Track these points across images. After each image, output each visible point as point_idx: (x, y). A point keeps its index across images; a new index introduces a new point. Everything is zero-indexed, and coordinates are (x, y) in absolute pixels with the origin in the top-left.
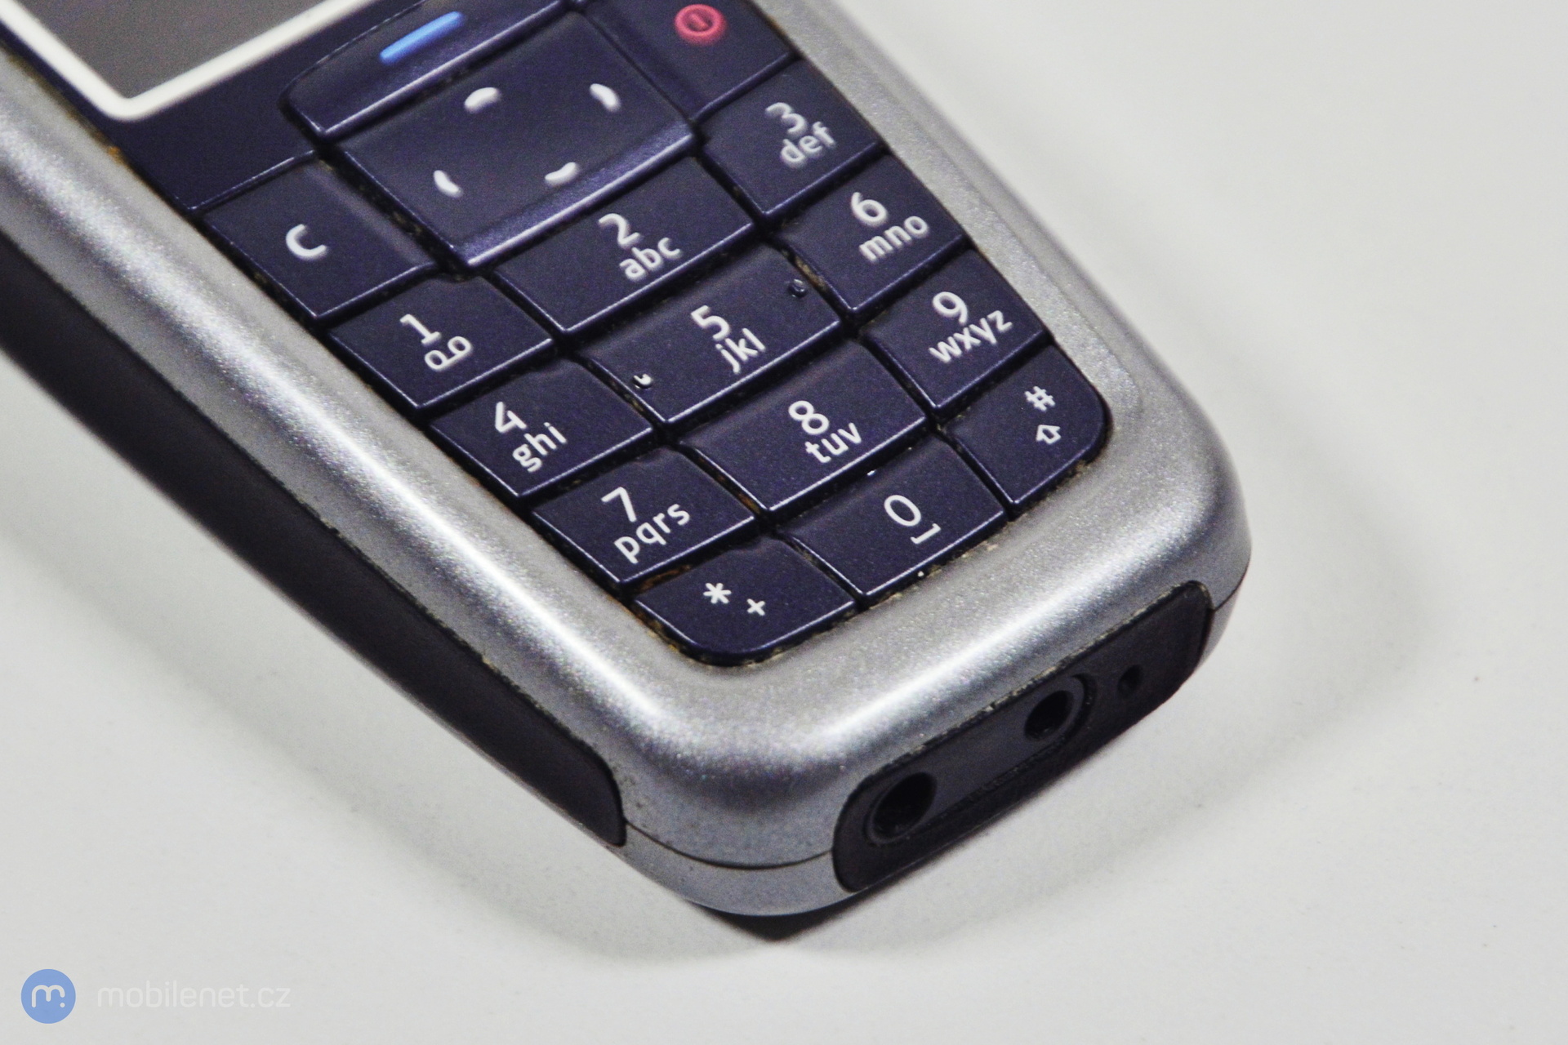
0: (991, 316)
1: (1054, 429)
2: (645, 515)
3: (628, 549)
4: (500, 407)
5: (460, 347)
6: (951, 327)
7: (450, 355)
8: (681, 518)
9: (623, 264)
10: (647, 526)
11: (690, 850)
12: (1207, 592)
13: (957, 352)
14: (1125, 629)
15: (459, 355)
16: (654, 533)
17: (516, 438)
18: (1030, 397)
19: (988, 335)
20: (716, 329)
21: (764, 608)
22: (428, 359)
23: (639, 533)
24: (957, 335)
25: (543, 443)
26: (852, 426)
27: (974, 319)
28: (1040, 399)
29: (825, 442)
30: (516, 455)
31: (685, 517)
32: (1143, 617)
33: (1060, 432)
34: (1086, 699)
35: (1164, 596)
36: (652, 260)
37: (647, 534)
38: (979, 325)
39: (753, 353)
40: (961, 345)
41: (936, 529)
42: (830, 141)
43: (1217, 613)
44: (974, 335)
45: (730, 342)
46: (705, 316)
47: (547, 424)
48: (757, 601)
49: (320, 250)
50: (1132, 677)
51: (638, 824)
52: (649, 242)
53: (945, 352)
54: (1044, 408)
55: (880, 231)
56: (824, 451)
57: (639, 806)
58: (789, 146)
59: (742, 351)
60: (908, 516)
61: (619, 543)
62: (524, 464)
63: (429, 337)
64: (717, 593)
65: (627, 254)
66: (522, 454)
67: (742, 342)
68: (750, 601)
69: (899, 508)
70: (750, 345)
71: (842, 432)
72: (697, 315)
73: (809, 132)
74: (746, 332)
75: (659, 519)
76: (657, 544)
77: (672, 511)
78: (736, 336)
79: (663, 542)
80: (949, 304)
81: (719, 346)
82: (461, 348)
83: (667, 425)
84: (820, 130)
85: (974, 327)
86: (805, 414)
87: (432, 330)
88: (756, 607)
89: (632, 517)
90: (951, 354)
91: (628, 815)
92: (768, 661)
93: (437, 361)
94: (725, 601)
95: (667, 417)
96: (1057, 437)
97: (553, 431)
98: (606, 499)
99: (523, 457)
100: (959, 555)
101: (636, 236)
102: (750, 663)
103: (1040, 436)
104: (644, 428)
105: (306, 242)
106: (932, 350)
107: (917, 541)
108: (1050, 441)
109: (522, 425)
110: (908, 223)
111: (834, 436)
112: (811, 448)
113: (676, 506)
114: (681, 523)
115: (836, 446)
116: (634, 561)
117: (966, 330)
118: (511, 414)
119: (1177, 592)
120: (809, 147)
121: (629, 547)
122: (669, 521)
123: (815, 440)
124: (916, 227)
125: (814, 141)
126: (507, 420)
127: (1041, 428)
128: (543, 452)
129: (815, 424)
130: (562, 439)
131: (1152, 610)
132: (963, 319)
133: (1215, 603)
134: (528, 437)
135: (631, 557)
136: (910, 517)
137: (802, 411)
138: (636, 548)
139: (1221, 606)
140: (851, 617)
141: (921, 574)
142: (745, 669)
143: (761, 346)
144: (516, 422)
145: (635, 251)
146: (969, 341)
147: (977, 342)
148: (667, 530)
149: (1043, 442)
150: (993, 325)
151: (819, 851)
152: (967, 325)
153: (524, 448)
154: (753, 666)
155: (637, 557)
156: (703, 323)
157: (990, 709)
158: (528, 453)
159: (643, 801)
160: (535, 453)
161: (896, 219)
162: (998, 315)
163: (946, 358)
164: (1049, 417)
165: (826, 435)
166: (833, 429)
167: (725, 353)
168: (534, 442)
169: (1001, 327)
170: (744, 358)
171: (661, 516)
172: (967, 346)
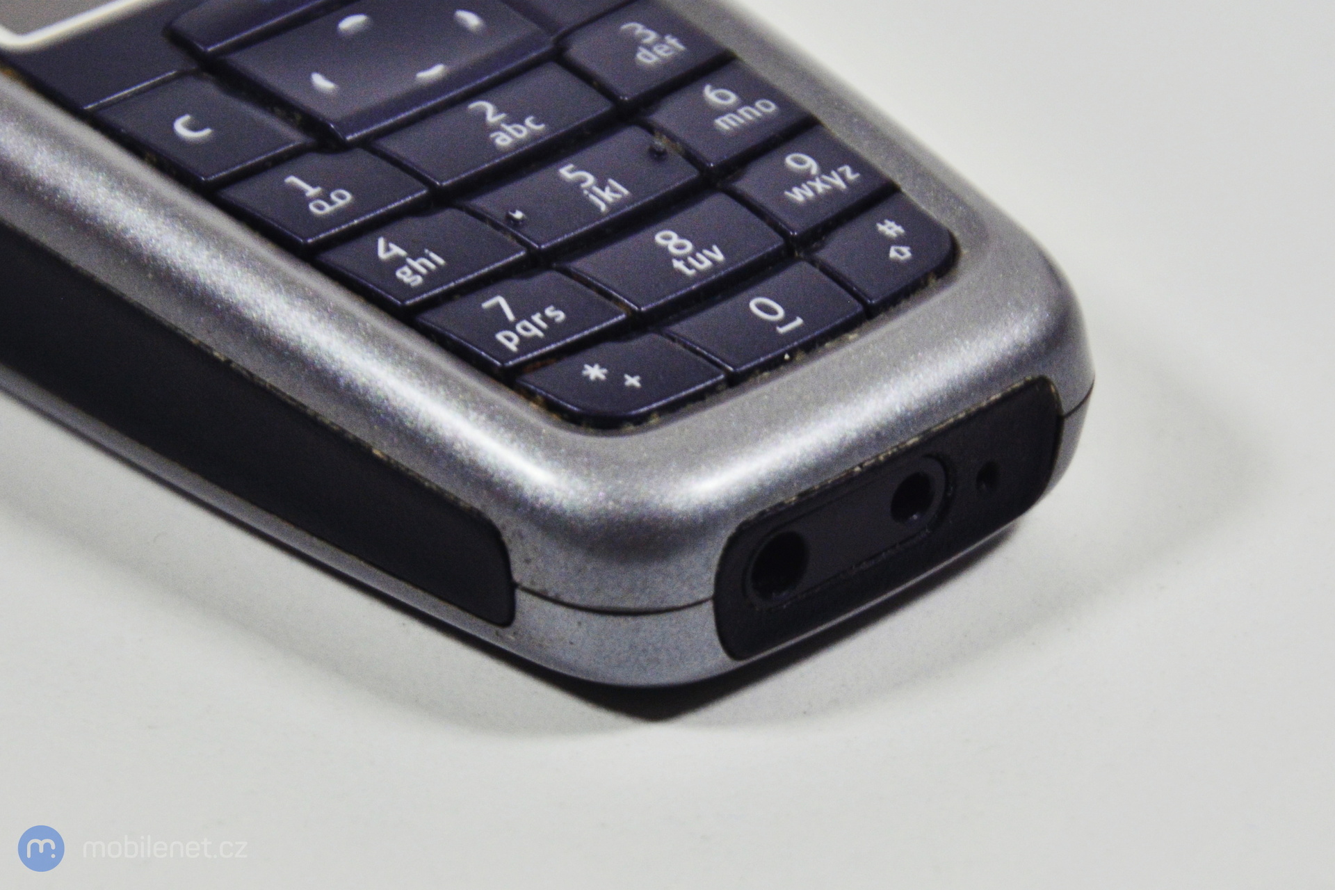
0: (841, 169)
1: (905, 250)
2: (523, 315)
3: (508, 339)
4: (381, 240)
5: (342, 197)
6: (804, 177)
7: (331, 203)
8: (557, 316)
9: (492, 136)
10: (526, 323)
11: (577, 600)
12: (1057, 394)
13: (810, 194)
14: (981, 412)
15: (341, 203)
16: (534, 328)
17: (399, 262)
18: (881, 227)
19: (839, 183)
20: (583, 180)
21: (640, 381)
22: (312, 207)
23: (519, 328)
24: (810, 183)
25: (423, 265)
26: (715, 248)
27: (825, 172)
28: (891, 228)
29: (691, 260)
30: (398, 274)
31: (561, 316)
32: (998, 403)
33: (912, 251)
34: (947, 490)
35: (1017, 385)
36: (520, 132)
37: (526, 329)
38: (830, 176)
39: (619, 196)
40: (814, 189)
41: (799, 321)
42: (681, 47)
43: (1067, 422)
44: (824, 182)
45: (596, 190)
46: (571, 172)
47: (426, 251)
48: (633, 376)
49: (206, 132)
50: (988, 474)
51: (526, 584)
52: (515, 120)
53: (799, 194)
54: (894, 235)
55: (732, 110)
56: (689, 266)
57: (528, 561)
58: (643, 52)
59: (608, 195)
60: (772, 312)
61: (499, 337)
62: (407, 280)
63: (311, 191)
64: (595, 372)
65: (497, 128)
66: (404, 273)
67: (607, 189)
68: (627, 377)
69: (763, 307)
70: (615, 191)
71: (706, 252)
72: (564, 172)
73: (661, 42)
74: (611, 181)
75: (537, 318)
76: (536, 337)
77: (549, 312)
78: (602, 184)
79: (540, 334)
80: (800, 162)
81: (586, 192)
82: (343, 199)
83: (540, 251)
84: (671, 40)
85: (825, 177)
86: (670, 240)
87: (313, 185)
88: (633, 381)
89: (510, 316)
90: (804, 196)
91: (517, 577)
92: (645, 425)
93: (320, 208)
94: (602, 377)
95: (539, 244)
96: (909, 255)
97: (433, 255)
98: (486, 305)
99: (405, 275)
100: (822, 344)
101: (503, 116)
102: (628, 426)
103: (893, 254)
104: (518, 251)
105: (193, 127)
106: (787, 193)
107: (782, 330)
108: (902, 258)
109: (402, 253)
110: (758, 104)
111: (699, 255)
112: (678, 265)
113: (552, 308)
114: (557, 320)
115: (701, 262)
116: (514, 349)
117: (817, 179)
118: (392, 246)
119: (1028, 385)
120: (662, 52)
121: (510, 339)
122: (545, 318)
123: (681, 258)
124: (766, 107)
125: (666, 48)
126: (388, 249)
127: (893, 248)
128: (424, 271)
129: (680, 247)
130: (441, 261)
131: (1006, 398)
132: (814, 172)
133: (1065, 409)
134: (410, 261)
135: (512, 346)
136: (774, 312)
137: (668, 238)
138: (516, 339)
139: (1070, 414)
140: (722, 390)
141: (787, 357)
142: (623, 430)
143: (626, 192)
144: (397, 250)
145: (504, 126)
146: (820, 187)
147: (828, 187)
148: (544, 325)
149: (896, 259)
150: (843, 176)
151: (701, 597)
152: (818, 176)
153: (406, 269)
154: (632, 428)
155: (517, 346)
156: (570, 177)
157: (858, 469)
158: (409, 272)
159: (531, 555)
160: (415, 272)
161: (747, 102)
162: (847, 170)
163: (800, 199)
164: (900, 241)
165: (691, 254)
166: (697, 250)
167: (592, 197)
168: (415, 264)
169: (851, 177)
170: (610, 200)
171: (538, 315)
172: (820, 191)
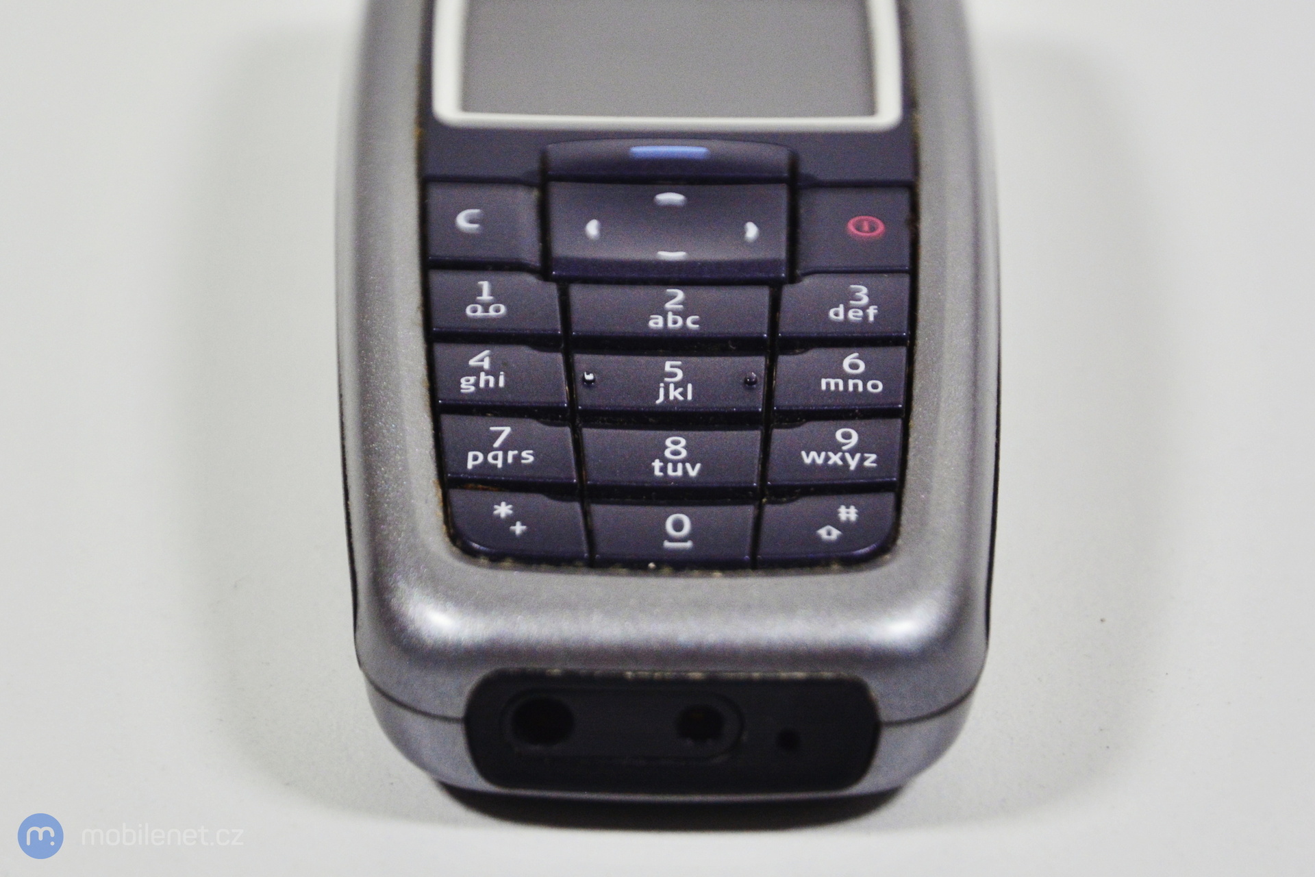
0: (866, 455)
1: (836, 533)
2: (506, 447)
4: (486, 353)
6: (833, 448)
7: (486, 311)
8: (527, 459)
9: (653, 317)
10: (500, 454)
12: (875, 701)
13: (820, 461)
14: (781, 683)
15: (491, 314)
16: (500, 459)
17: (475, 372)
18: (842, 509)
19: (853, 464)
20: (672, 376)
21: (523, 531)
22: (470, 308)
23: (492, 454)
24: (831, 454)
25: (487, 381)
26: (699, 466)
27: (852, 452)
28: (848, 513)
29: (670, 465)
30: (464, 380)
31: (530, 460)
32: (802, 682)
33: (840, 537)
36: (675, 323)
37: (495, 458)
38: (853, 456)
39: (681, 398)
40: (827, 458)
41: (689, 546)
42: (872, 318)
43: (888, 730)
44: (843, 459)
45: (672, 387)
46: (673, 367)
47: (502, 373)
48: (523, 525)
49: (475, 227)
50: (789, 741)
52: (684, 314)
53: (811, 457)
54: (844, 519)
55: (847, 377)
56: (664, 469)
58: (840, 309)
59: (674, 394)
60: (679, 529)
61: (472, 455)
62: (463, 386)
63: (485, 298)
64: (504, 510)
65: (663, 313)
66: (468, 381)
67: (681, 390)
68: (519, 523)
69: (677, 523)
70: (684, 394)
71: (688, 465)
72: (669, 365)
73: (864, 308)
74: (690, 387)
76: (495, 466)
77: (526, 453)
78: (680, 385)
79: (500, 466)
80: (847, 437)
81: (662, 385)
82: (496, 312)
84: (872, 311)
85: (848, 455)
86: (676, 445)
87: (491, 295)
88: (519, 528)
89: (497, 445)
90: (813, 460)
92: (496, 564)
93: (474, 311)
94: (504, 516)
95: (582, 404)
96: (833, 538)
97: (502, 378)
98: (492, 429)
99: (466, 383)
100: (691, 568)
101: (680, 306)
102: (485, 560)
103: (822, 532)
105: (472, 219)
106: (803, 453)
107: (668, 545)
108: (825, 538)
109: (487, 367)
110: (871, 382)
111: (680, 465)
112: (657, 464)
113: (531, 452)
114: (524, 462)
115: (675, 471)
116: (470, 468)
117: (840, 454)
118: (488, 359)
119: (841, 682)
120: (853, 315)
121: (476, 459)
122: (517, 457)
123: (665, 461)
124: (874, 387)
125: (861, 314)
126: (481, 360)
127: (829, 528)
128: (482, 385)
129: (676, 453)
130: (501, 385)
131: (812, 682)
132: (846, 448)
133: (884, 719)
134: (483, 374)
135: (471, 465)
137: (676, 443)
138: (480, 461)
139: (892, 723)
140: (577, 565)
141: (652, 565)
142: (475, 562)
143: (690, 398)
144: (486, 364)
145: (670, 314)
146: (835, 460)
147: (840, 463)
148: (510, 461)
149: (820, 536)
150: (863, 460)
151: (452, 714)
152: (845, 452)
153: (473, 379)
154: (485, 562)
155: (475, 467)
156: (668, 369)
157: (630, 674)
158: (472, 382)
160: (476, 384)
161: (865, 377)
162: (873, 457)
163: (806, 460)
164: (842, 525)
165: (676, 462)
166: (683, 462)
167: (662, 390)
168: (484, 378)
169: (867, 464)
170: (671, 398)
171: (516, 452)
172: (830, 462)
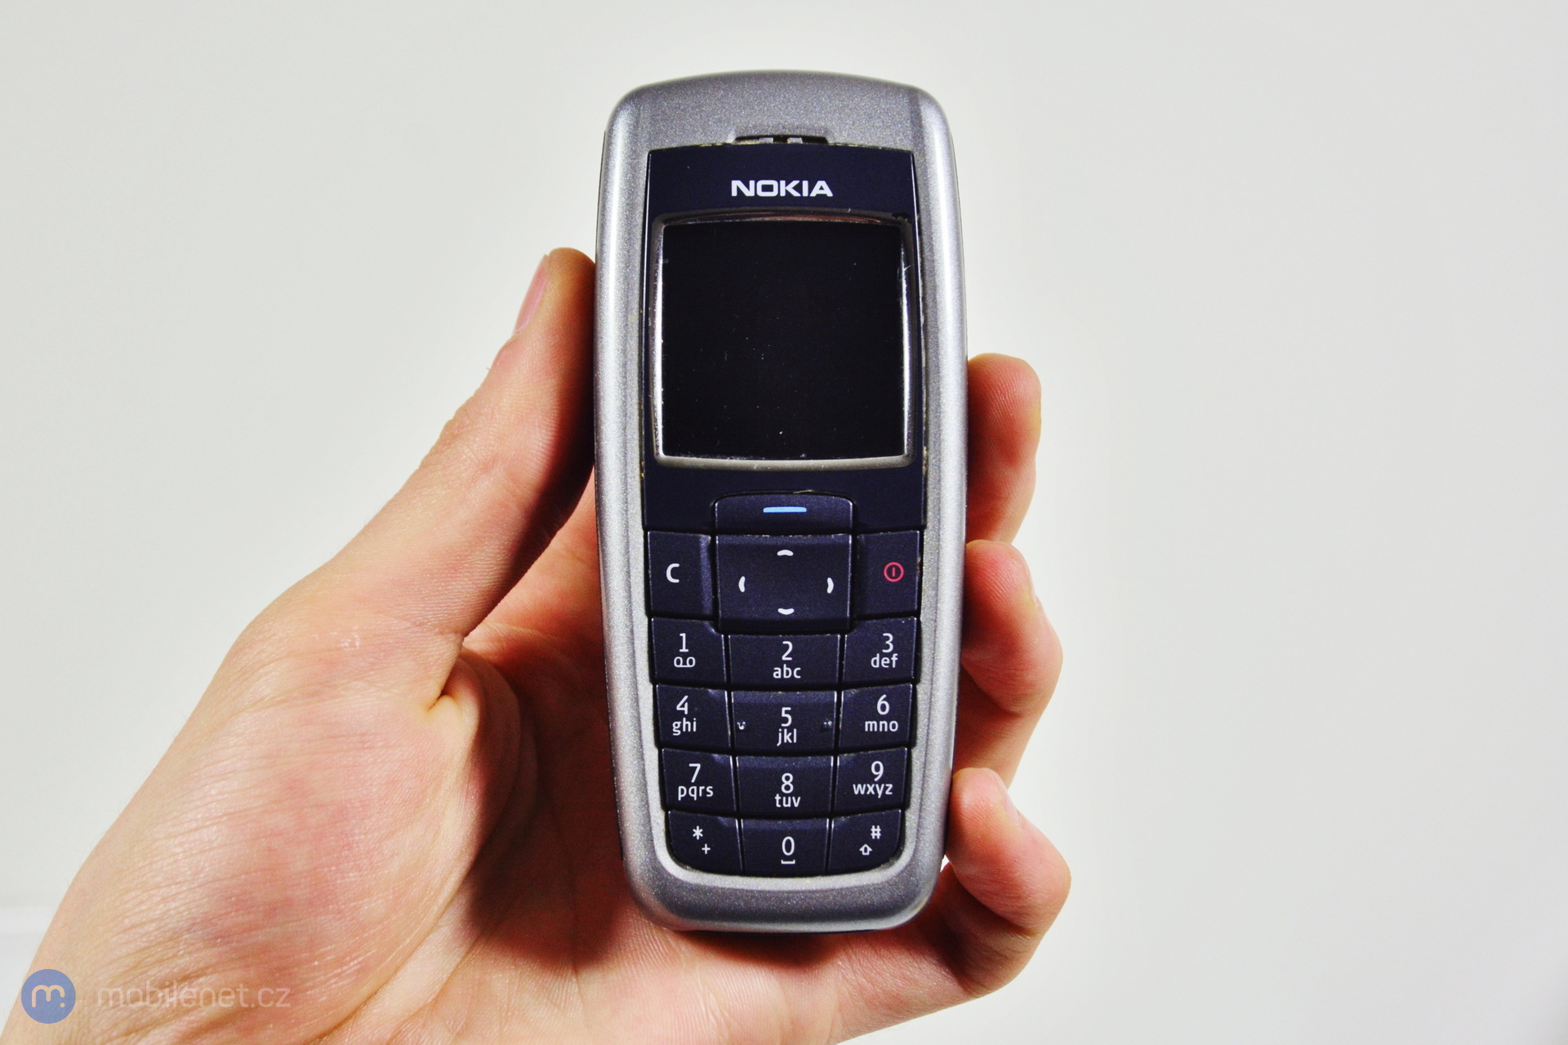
0: (887, 785)
1: (869, 849)
2: (697, 784)
3: (682, 792)
4: (686, 697)
5: (691, 663)
6: (870, 779)
7: (685, 663)
8: (709, 793)
9: (776, 669)
10: (695, 788)
13: (862, 793)
15: (688, 666)
16: (695, 793)
17: (680, 716)
18: (873, 828)
19: (880, 793)
20: (786, 720)
21: (708, 851)
22: (676, 659)
23: (691, 789)
24: (868, 785)
25: (687, 725)
26: (799, 798)
27: (880, 783)
28: (876, 832)
29: (784, 798)
30: (674, 724)
31: (711, 794)
33: (870, 853)
36: (787, 674)
37: (692, 792)
38: (880, 787)
39: (790, 741)
40: (867, 789)
41: (794, 862)
42: (894, 666)
44: (875, 789)
45: (785, 730)
46: (787, 712)
47: (694, 719)
48: (708, 847)
49: (677, 581)
52: (791, 665)
53: (859, 789)
54: (873, 838)
55: (879, 718)
56: (781, 802)
58: (877, 658)
59: (787, 738)
60: (788, 850)
61: (680, 788)
62: (674, 730)
63: (684, 650)
64: (698, 833)
65: (781, 664)
67: (790, 734)
68: (706, 845)
69: (788, 844)
70: (792, 737)
71: (794, 798)
72: (784, 709)
73: (890, 655)
74: (795, 730)
75: (701, 788)
76: (693, 798)
77: (708, 789)
78: (790, 729)
79: (695, 799)
80: (878, 768)
81: (780, 730)
84: (894, 658)
85: (877, 786)
86: (787, 781)
87: (686, 648)
88: (706, 849)
89: (693, 781)
90: (859, 793)
93: (678, 662)
94: (698, 838)
96: (868, 854)
97: (695, 723)
98: (691, 765)
99: (676, 726)
101: (790, 658)
103: (862, 849)
105: (674, 573)
106: (854, 786)
107: (783, 862)
108: (864, 854)
109: (686, 713)
110: (894, 722)
111: (789, 798)
112: (778, 798)
113: (711, 788)
114: (708, 796)
115: (787, 803)
116: (680, 799)
117: (873, 785)
118: (686, 705)
120: (885, 662)
121: (682, 793)
122: (704, 792)
123: (782, 795)
124: (893, 726)
125: (888, 662)
126: (683, 706)
127: (866, 845)
128: (684, 730)
129: (787, 788)
130: (695, 730)
132: (876, 780)
134: (684, 719)
135: (680, 796)
137: (788, 778)
138: (685, 794)
143: (795, 741)
144: (686, 709)
145: (785, 665)
146: (870, 791)
147: (873, 793)
148: (701, 795)
149: (861, 852)
150: (886, 788)
152: (875, 783)
153: (679, 723)
155: (682, 798)
156: (784, 715)
158: (678, 727)
160: (681, 729)
161: (888, 718)
162: (891, 785)
163: (856, 792)
164: (873, 843)
165: (787, 796)
166: (791, 795)
167: (780, 734)
168: (685, 723)
169: (887, 793)
170: (785, 741)
171: (703, 787)
172: (868, 793)
